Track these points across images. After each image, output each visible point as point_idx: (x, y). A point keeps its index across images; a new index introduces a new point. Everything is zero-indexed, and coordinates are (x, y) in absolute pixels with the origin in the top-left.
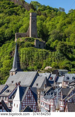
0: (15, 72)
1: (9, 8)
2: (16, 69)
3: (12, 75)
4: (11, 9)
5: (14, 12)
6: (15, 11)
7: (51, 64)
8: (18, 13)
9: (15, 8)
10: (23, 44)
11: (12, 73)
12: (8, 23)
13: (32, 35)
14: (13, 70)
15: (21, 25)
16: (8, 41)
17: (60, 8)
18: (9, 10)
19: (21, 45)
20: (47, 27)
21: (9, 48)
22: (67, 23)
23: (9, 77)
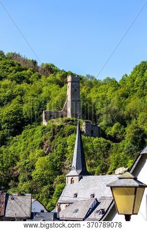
0: (78, 177)
1: (16, 72)
2: (80, 171)
3: (72, 182)
4: (18, 73)
5: (24, 78)
6: (26, 76)
7: (125, 164)
8: (30, 79)
9: (24, 72)
10: (62, 129)
11: (72, 178)
12: (21, 95)
13: (72, 115)
14: (74, 172)
15: (48, 99)
16: (29, 125)
17: (88, 76)
18: (16, 74)
19: (58, 131)
20: (93, 101)
21: (35, 136)
22: (122, 96)
23: (67, 187)
